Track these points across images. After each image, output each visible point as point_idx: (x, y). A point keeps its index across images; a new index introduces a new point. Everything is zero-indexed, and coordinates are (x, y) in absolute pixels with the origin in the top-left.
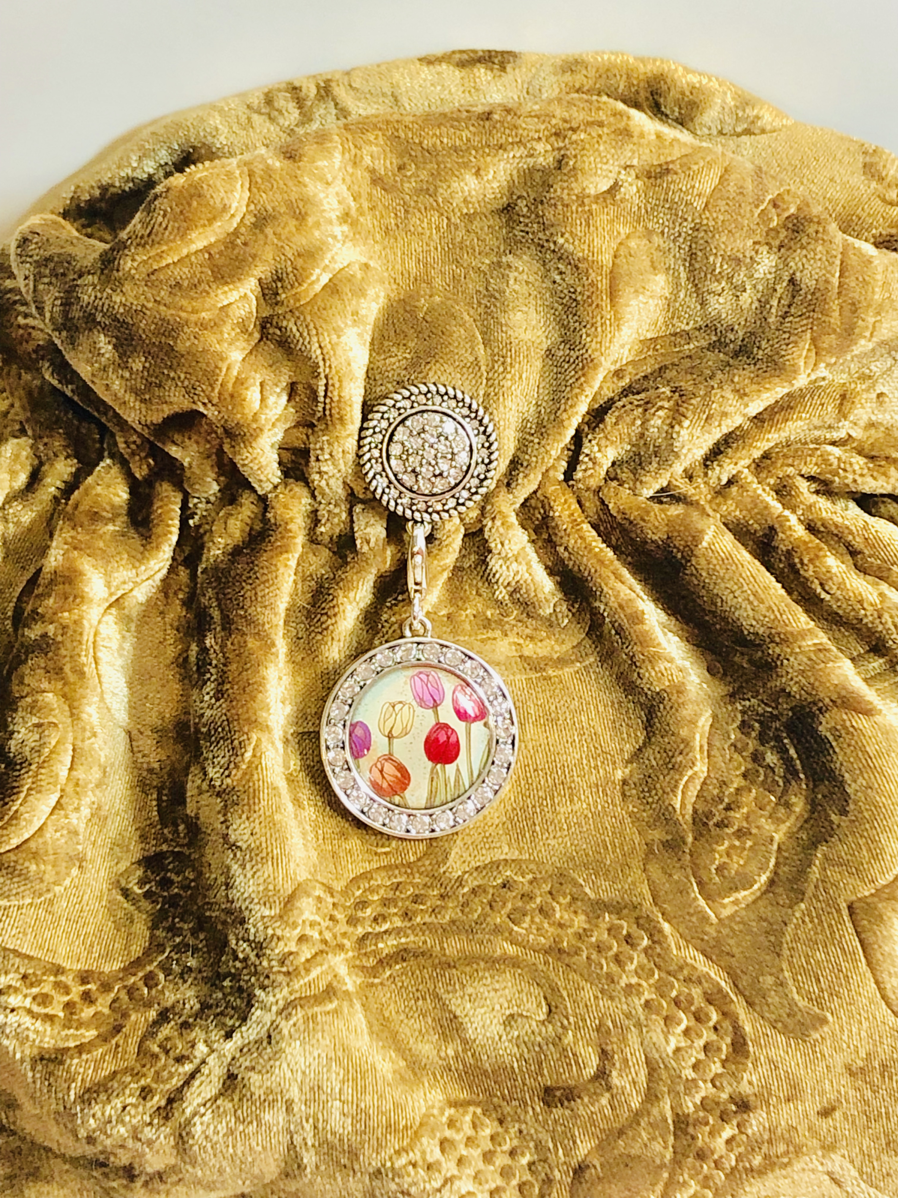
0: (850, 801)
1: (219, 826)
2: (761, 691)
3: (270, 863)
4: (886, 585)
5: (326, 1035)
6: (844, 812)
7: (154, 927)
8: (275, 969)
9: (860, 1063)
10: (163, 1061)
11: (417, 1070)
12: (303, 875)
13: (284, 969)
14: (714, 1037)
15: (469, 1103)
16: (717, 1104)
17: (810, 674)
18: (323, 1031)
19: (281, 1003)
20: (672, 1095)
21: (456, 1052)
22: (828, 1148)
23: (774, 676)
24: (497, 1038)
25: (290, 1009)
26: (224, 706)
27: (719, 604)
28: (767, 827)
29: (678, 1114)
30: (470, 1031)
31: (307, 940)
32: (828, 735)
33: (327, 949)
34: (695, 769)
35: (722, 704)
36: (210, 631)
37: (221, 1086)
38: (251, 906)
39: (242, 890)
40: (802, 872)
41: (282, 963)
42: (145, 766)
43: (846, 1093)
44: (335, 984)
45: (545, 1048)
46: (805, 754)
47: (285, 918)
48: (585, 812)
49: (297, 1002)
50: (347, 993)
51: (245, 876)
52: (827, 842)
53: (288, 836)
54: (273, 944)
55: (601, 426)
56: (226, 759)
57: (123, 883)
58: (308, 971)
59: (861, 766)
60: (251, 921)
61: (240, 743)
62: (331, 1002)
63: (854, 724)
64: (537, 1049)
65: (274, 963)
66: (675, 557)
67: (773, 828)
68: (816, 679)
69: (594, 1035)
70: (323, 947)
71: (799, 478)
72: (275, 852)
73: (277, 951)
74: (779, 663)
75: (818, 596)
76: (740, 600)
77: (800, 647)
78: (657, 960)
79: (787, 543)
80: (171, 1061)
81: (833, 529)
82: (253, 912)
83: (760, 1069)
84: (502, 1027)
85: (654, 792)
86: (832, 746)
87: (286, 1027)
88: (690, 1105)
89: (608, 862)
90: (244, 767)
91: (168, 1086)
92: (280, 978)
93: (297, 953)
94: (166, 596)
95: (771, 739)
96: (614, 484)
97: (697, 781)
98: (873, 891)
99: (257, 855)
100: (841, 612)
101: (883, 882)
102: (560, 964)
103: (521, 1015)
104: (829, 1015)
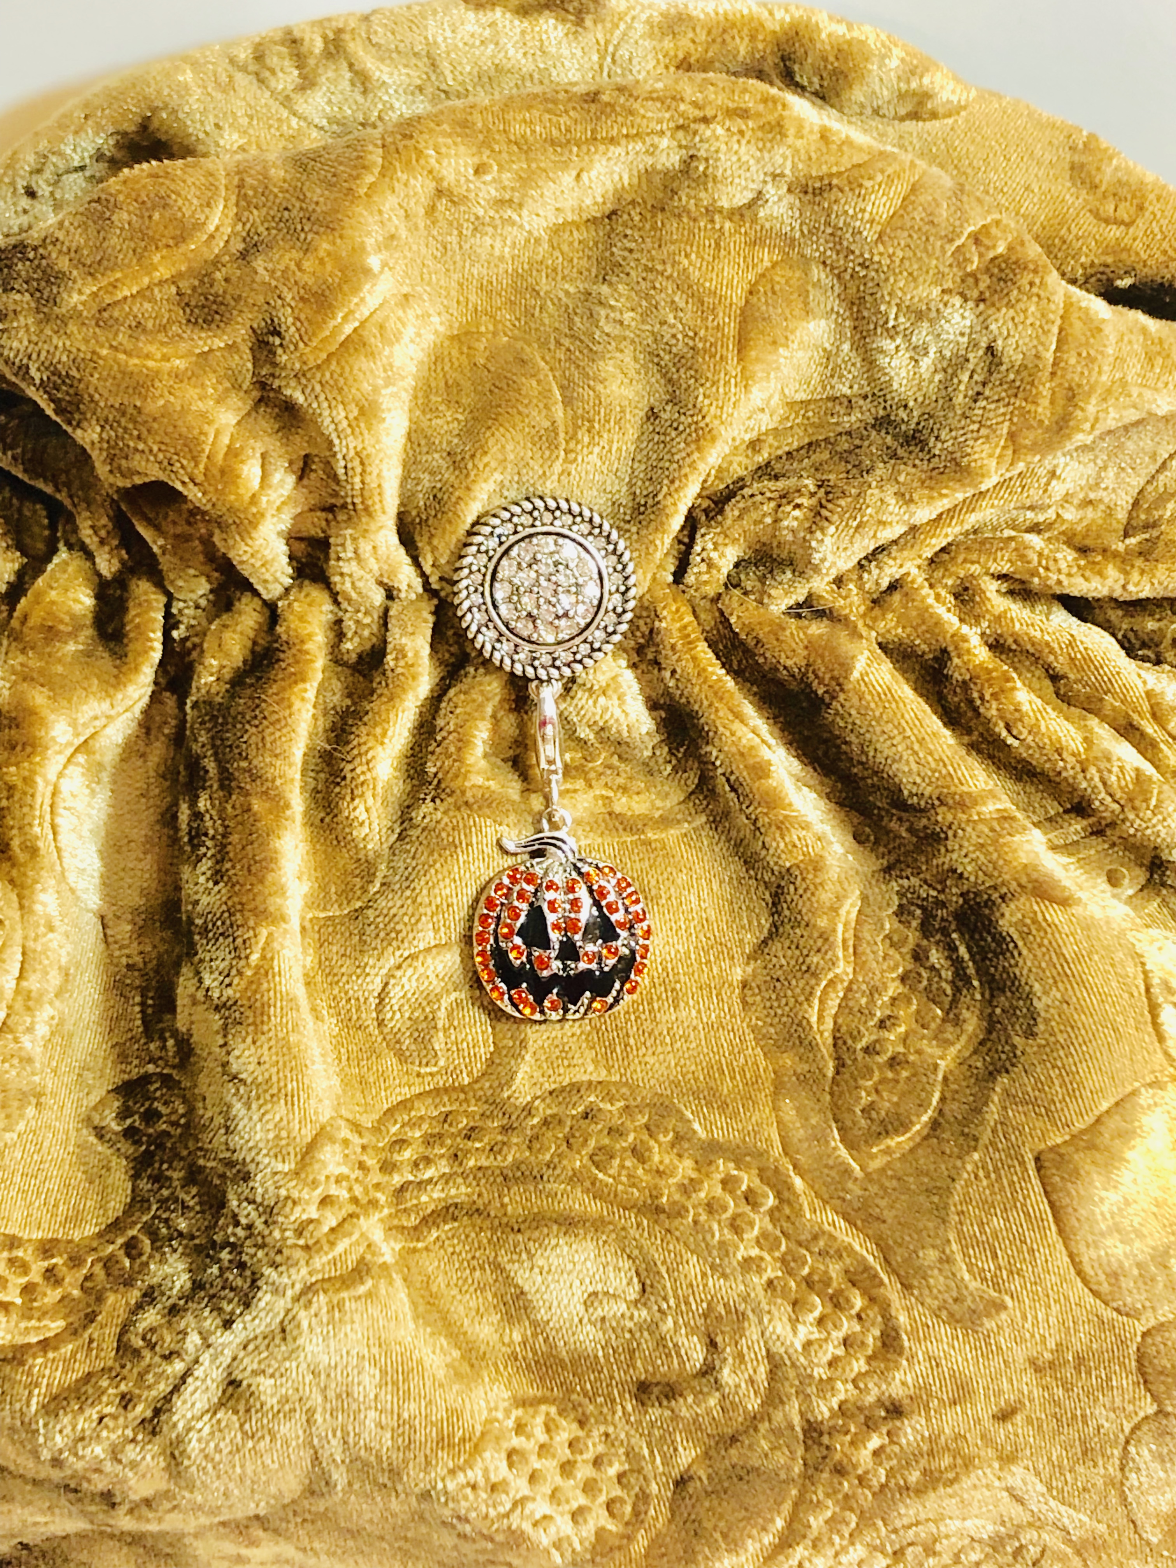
0: (1039, 1020)
1: (218, 1050)
2: (924, 868)
3: (282, 1102)
4: (1097, 720)
5: (356, 1326)
6: (1030, 1033)
7: (136, 1177)
8: (289, 1242)
9: (1048, 1356)
10: (148, 1359)
11: (474, 1361)
12: (325, 1114)
13: (301, 1242)
14: (857, 1328)
15: (540, 1401)
16: (861, 1409)
17: (991, 849)
18: (353, 1322)
19: (298, 1287)
20: (801, 1397)
21: (524, 1337)
22: (1008, 1459)
23: (943, 850)
24: (576, 1320)
25: (310, 1295)
26: (224, 891)
27: (871, 754)
28: (929, 1050)
29: (808, 1421)
30: (543, 1311)
31: (332, 1203)
32: (1012, 931)
33: (358, 1210)
34: (838, 971)
35: (874, 882)
36: (204, 789)
37: (220, 1393)
38: (259, 1158)
39: (246, 1137)
40: (977, 1110)
41: (299, 1233)
42: (124, 961)
43: (1030, 1392)
44: (368, 1257)
45: (638, 1335)
46: (980, 955)
47: (303, 1176)
48: (695, 1022)
49: (318, 1286)
50: (384, 1266)
51: (251, 1119)
52: (1007, 1072)
53: (308, 1062)
54: (287, 1209)
55: (719, 518)
56: (226, 963)
57: (96, 1121)
58: (332, 1244)
59: (1055, 974)
60: (258, 1177)
61: (244, 942)
62: (362, 1283)
63: (1048, 917)
64: (628, 1336)
65: (288, 1234)
66: (816, 693)
67: (938, 1052)
68: (999, 856)
69: (701, 1321)
70: (352, 1208)
71: (987, 578)
72: (289, 1086)
73: (292, 1218)
74: (950, 833)
75: (1004, 741)
76: (900, 748)
77: (979, 814)
78: (785, 1224)
79: (963, 671)
80: (157, 1359)
81: (1029, 647)
82: (261, 1167)
83: (917, 1368)
84: (583, 1308)
85: (784, 1001)
86: (1016, 946)
87: (304, 1317)
88: (825, 1410)
89: (725, 1091)
90: (249, 973)
91: (154, 1393)
92: (298, 1254)
93: (317, 1222)
94: (148, 732)
95: (937, 931)
96: (737, 592)
97: (840, 987)
98: (1067, 1137)
99: (266, 1091)
100: (1034, 763)
101: (1082, 1126)
102: (657, 1228)
103: (607, 1293)
104: (1007, 1299)
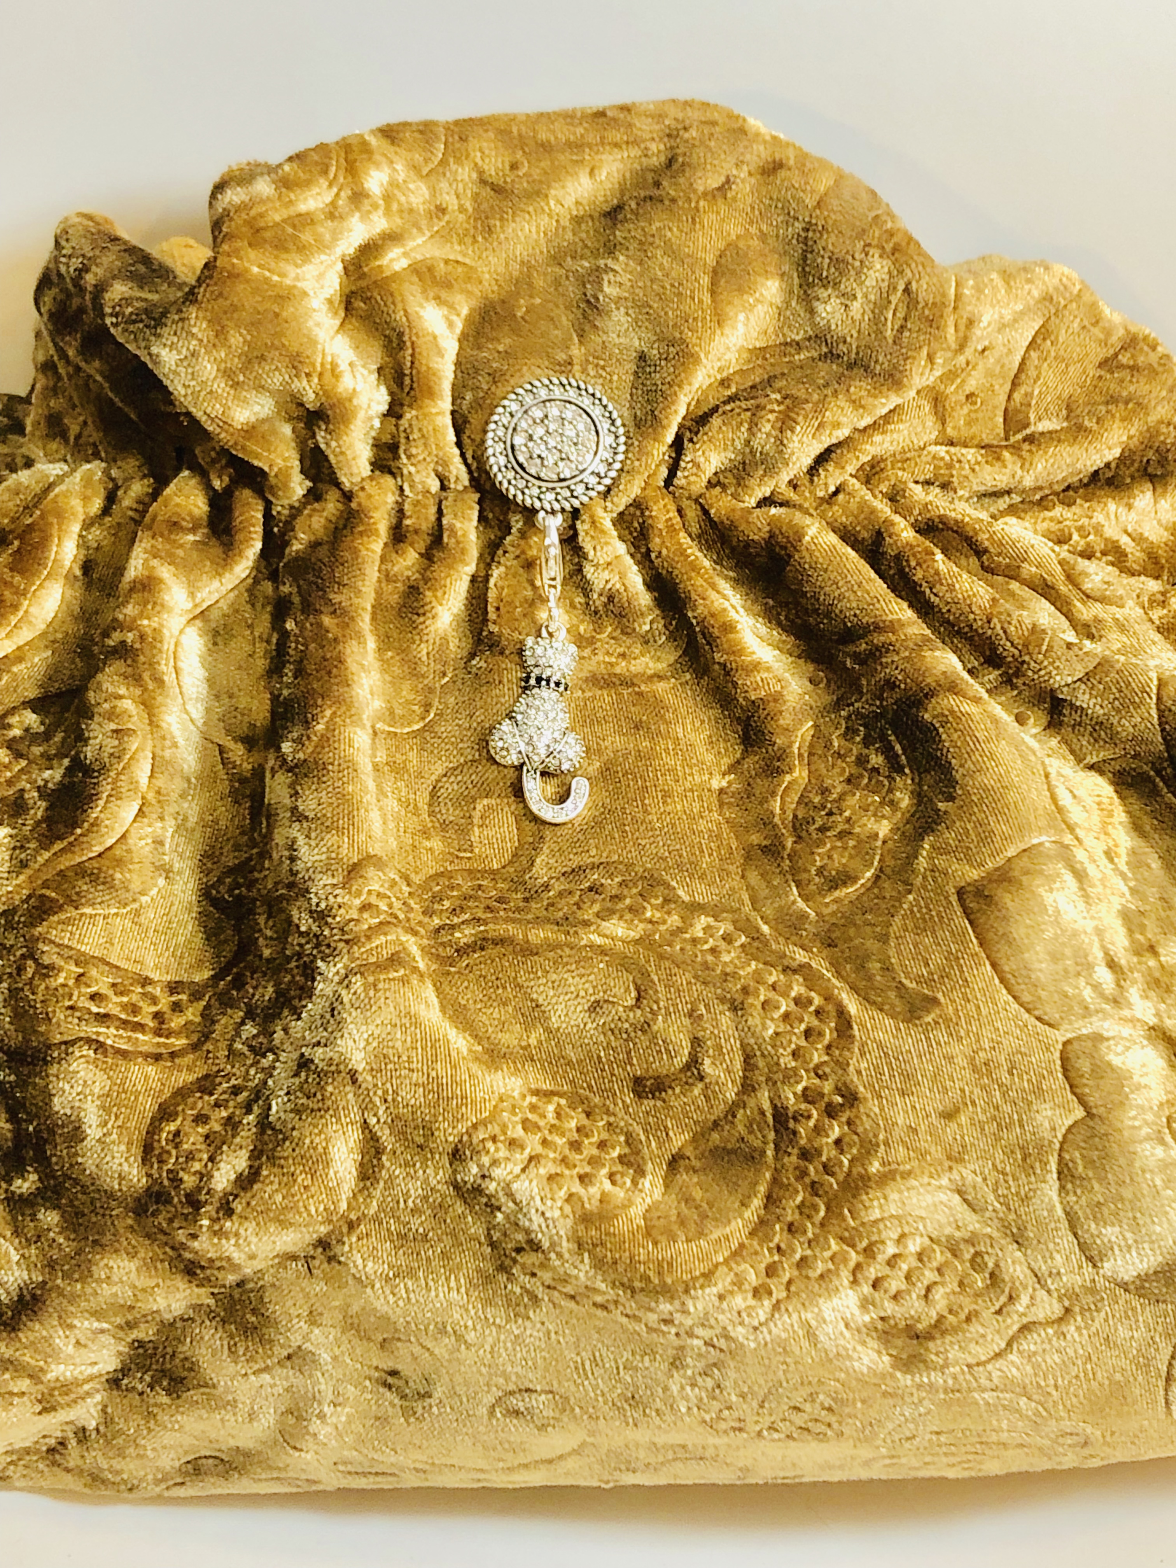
0: (957, 787)
1: (289, 800)
2: (866, 690)
3: (334, 832)
6: (951, 798)
9: (984, 1057)
14: (815, 1022)
15: (553, 1093)
16: (822, 1095)
20: (770, 1084)
21: (540, 1042)
22: (955, 1158)
23: (881, 667)
24: (582, 1025)
25: (350, 977)
26: (301, 683)
27: (822, 599)
28: (871, 825)
29: (777, 1107)
30: (554, 1020)
31: (373, 909)
32: (934, 721)
33: (396, 924)
34: (795, 775)
35: (825, 713)
38: (314, 876)
39: (306, 861)
40: (908, 864)
41: (343, 930)
43: (971, 1092)
44: (403, 956)
45: (633, 1034)
46: (910, 747)
47: (348, 886)
48: (680, 814)
49: (357, 968)
50: (416, 968)
52: (934, 831)
55: (705, 429)
58: (370, 937)
59: (968, 750)
60: (313, 891)
62: (396, 970)
63: (962, 709)
64: (625, 1036)
65: (335, 931)
66: (778, 553)
67: (877, 825)
69: (687, 1021)
70: (391, 920)
73: (338, 919)
74: (884, 651)
75: (928, 600)
76: (843, 590)
77: (905, 635)
79: (894, 547)
81: (953, 527)
83: (868, 1057)
84: (587, 1014)
86: (938, 733)
88: (791, 1096)
89: (705, 866)
90: (316, 739)
92: (341, 945)
93: (359, 921)
95: (876, 740)
96: (717, 490)
97: (796, 788)
99: (322, 824)
101: (995, 865)
102: (650, 953)
103: (606, 1001)
104: (940, 996)
